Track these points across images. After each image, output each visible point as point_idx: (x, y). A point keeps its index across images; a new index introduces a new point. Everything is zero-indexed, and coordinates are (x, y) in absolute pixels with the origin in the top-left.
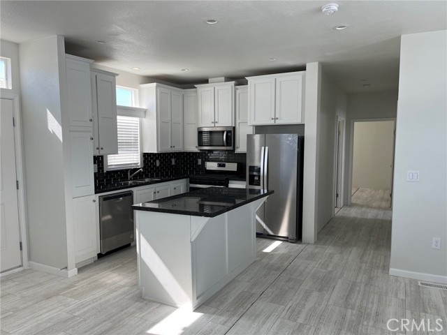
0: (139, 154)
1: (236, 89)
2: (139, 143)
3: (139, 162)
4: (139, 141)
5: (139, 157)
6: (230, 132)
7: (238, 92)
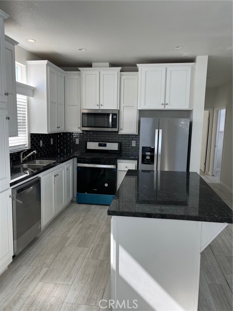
0: (27, 135)
1: (121, 75)
2: (26, 123)
3: (27, 143)
4: (26, 121)
5: (27, 137)
6: (116, 114)
7: (123, 78)
